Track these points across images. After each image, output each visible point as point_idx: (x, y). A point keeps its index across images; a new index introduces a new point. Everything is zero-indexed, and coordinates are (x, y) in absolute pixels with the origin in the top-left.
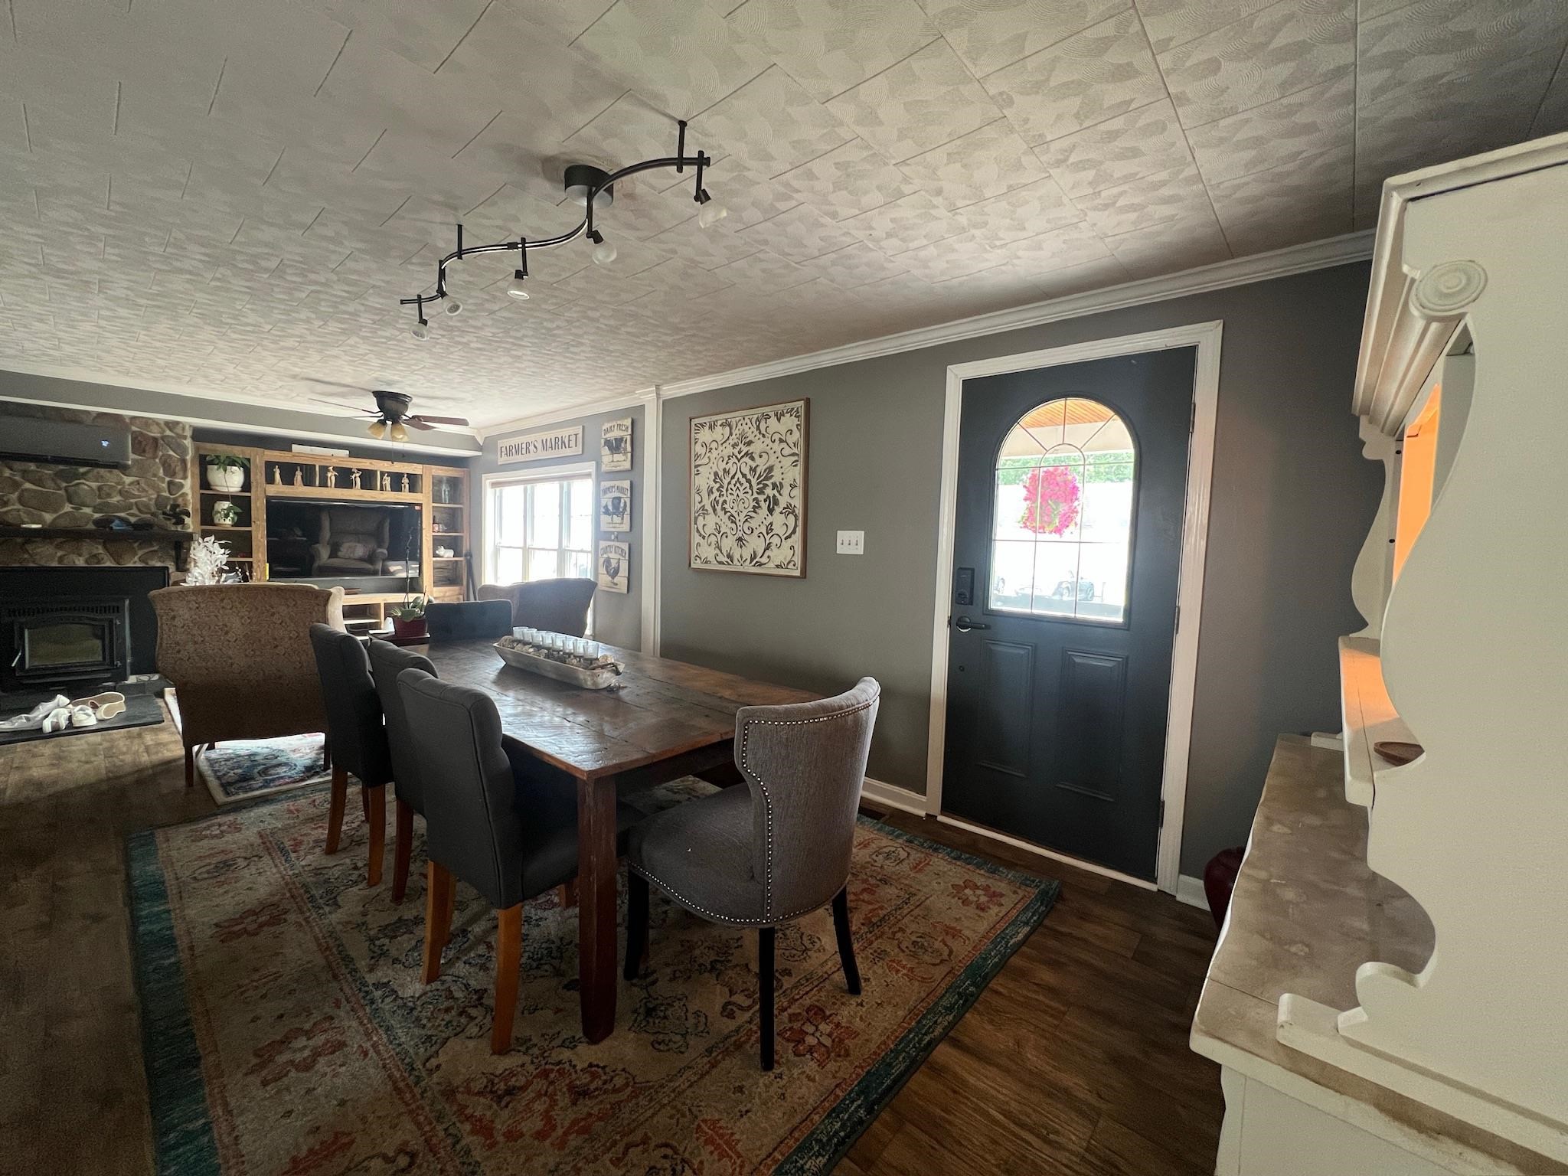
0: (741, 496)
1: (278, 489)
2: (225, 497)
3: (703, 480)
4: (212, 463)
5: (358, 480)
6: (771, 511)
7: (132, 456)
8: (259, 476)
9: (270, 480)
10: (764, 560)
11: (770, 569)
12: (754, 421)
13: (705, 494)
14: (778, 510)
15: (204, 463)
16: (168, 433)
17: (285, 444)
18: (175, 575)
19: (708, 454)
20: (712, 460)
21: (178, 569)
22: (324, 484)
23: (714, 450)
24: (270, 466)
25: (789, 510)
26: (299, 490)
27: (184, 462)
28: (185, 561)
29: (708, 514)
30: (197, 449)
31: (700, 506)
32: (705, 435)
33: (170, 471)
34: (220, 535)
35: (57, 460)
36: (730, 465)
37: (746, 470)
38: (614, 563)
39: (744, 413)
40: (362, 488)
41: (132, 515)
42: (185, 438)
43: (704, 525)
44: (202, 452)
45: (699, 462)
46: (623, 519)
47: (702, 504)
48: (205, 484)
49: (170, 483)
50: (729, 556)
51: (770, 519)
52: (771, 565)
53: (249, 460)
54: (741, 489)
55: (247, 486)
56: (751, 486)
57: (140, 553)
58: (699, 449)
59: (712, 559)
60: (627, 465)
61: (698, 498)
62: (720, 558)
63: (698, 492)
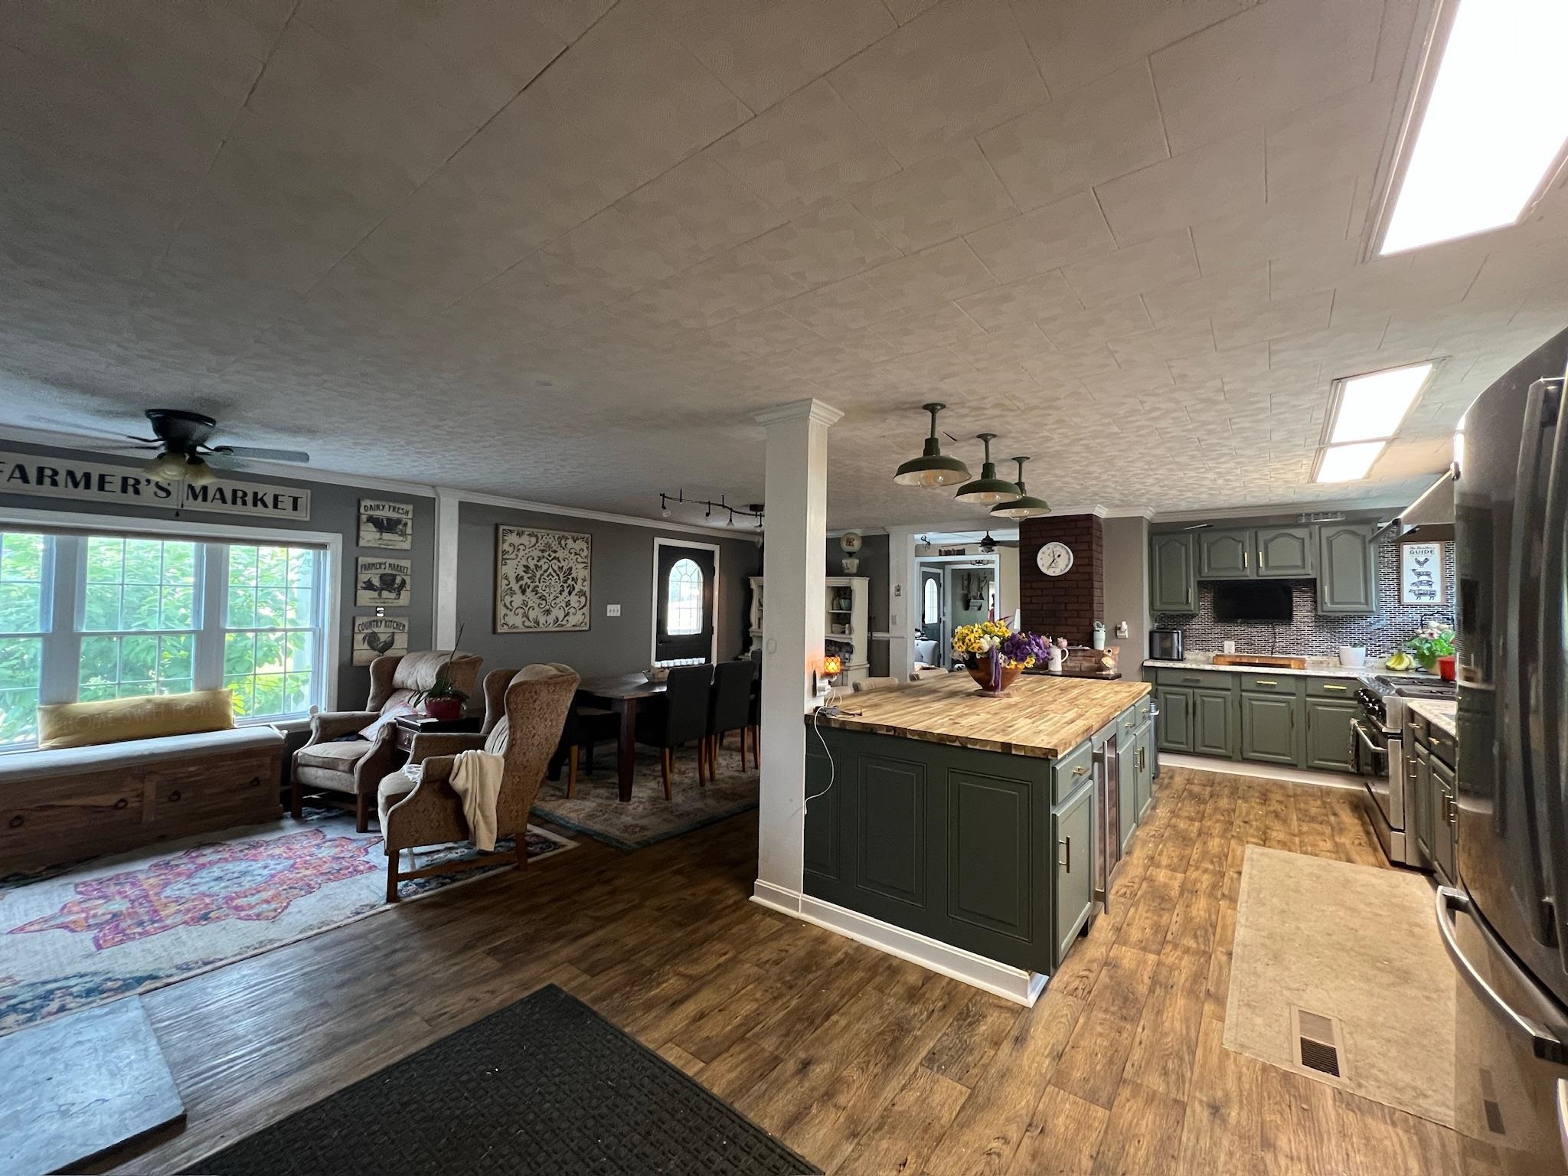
0: (553, 583)
3: (509, 570)
6: (570, 593)
10: (563, 623)
11: (569, 627)
12: (556, 538)
13: (513, 580)
14: (574, 593)
19: (515, 552)
20: (520, 555)
23: (521, 551)
25: (582, 593)
29: (515, 594)
31: (507, 588)
32: (512, 538)
36: (542, 562)
37: (556, 568)
38: (383, 638)
39: (549, 532)
45: (506, 556)
46: (399, 594)
47: (509, 586)
50: (535, 622)
51: (568, 598)
52: (569, 625)
58: (506, 547)
59: (520, 625)
60: (408, 546)
61: (505, 582)
62: (527, 623)
63: (506, 578)
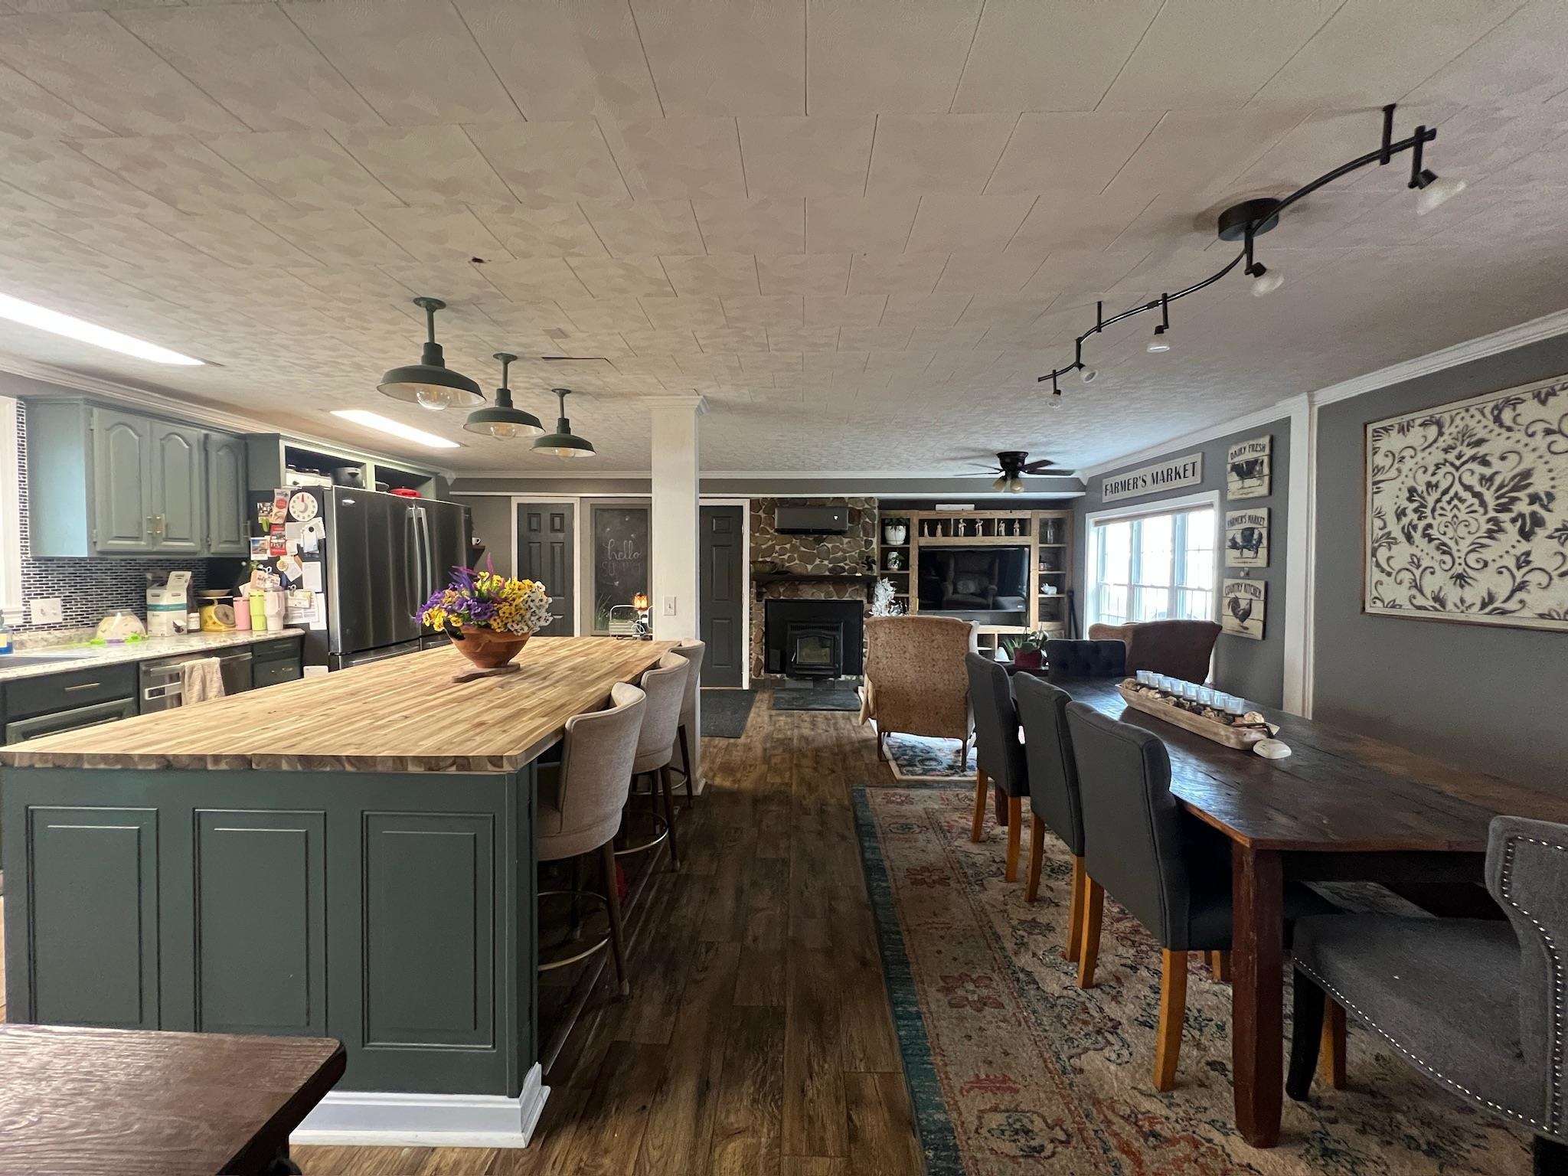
0: (1462, 516)
1: (927, 541)
2: (894, 549)
3: (1388, 498)
4: (888, 525)
5: (981, 528)
6: (1526, 535)
7: (849, 525)
8: (914, 531)
9: (921, 534)
10: (1509, 606)
11: (1526, 618)
12: (1487, 411)
13: (1391, 519)
14: (1541, 533)
15: (884, 524)
16: (866, 506)
17: (930, 504)
18: (866, 606)
19: (1396, 465)
20: (1405, 471)
21: (868, 603)
22: (956, 534)
23: (1407, 459)
24: (922, 522)
26: (940, 540)
27: (873, 525)
28: (872, 597)
29: (1396, 543)
30: (880, 515)
31: (1381, 533)
32: (1393, 442)
33: (866, 534)
34: (891, 577)
35: (815, 532)
36: (1439, 476)
37: (1473, 481)
38: (1243, 604)
39: (1468, 402)
40: (983, 535)
41: (846, 564)
42: (875, 508)
43: (1389, 559)
44: (883, 517)
45: (1379, 477)
46: (1257, 552)
47: (1386, 531)
48: (884, 540)
49: (866, 541)
50: (1436, 599)
51: (1524, 546)
52: (1525, 613)
53: (909, 519)
54: (1462, 507)
55: (907, 540)
56: (1483, 504)
57: (850, 590)
58: (1380, 460)
59: (1407, 605)
60: (1264, 490)
61: (1378, 523)
62: (1420, 601)
63: (1379, 515)
